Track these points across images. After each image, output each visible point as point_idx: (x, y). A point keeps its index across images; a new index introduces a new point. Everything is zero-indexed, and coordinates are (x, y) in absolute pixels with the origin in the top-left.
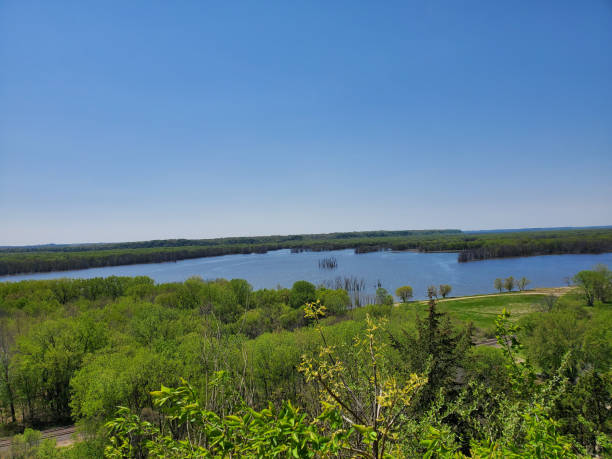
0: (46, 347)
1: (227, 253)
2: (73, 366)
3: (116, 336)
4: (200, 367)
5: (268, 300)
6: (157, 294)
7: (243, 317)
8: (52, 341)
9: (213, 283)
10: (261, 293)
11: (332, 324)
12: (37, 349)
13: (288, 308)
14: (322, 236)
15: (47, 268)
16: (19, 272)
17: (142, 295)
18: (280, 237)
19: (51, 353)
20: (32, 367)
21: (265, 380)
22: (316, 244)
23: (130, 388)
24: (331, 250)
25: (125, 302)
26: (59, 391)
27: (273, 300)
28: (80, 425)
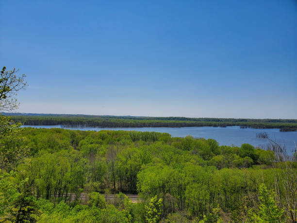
0: (127, 159)
1: (205, 126)
2: (138, 169)
3: (155, 159)
4: (192, 179)
5: (227, 152)
6: (172, 142)
7: (213, 158)
8: (130, 157)
9: (198, 140)
10: (223, 147)
11: (265, 168)
12: (124, 159)
13: (238, 157)
14: (259, 120)
15: (127, 126)
16: (117, 127)
17: (166, 141)
18: (233, 119)
19: (130, 162)
20: (122, 167)
21: (225, 191)
22: (255, 125)
23: (161, 182)
24: (264, 128)
25: (158, 144)
26: (131, 179)
27: (230, 152)
28: (140, 195)
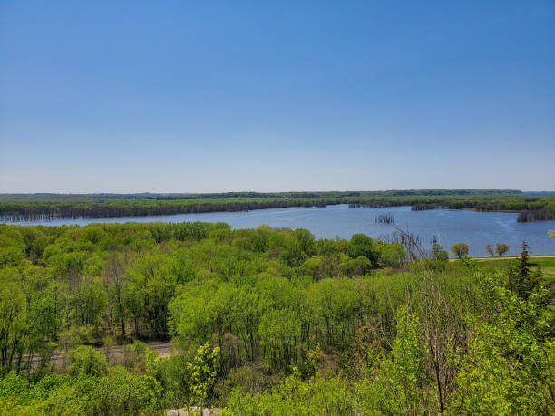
0: (147, 276)
1: (291, 206)
2: (169, 294)
3: (202, 272)
4: (271, 302)
5: (329, 249)
6: (233, 238)
7: (306, 262)
8: (152, 272)
9: (279, 231)
10: (321, 243)
11: (389, 274)
12: (141, 278)
13: (347, 257)
14: (380, 193)
15: (144, 213)
16: (123, 216)
17: (221, 238)
18: (338, 193)
19: (152, 282)
20: (137, 292)
21: (327, 318)
22: (373, 200)
23: (215, 315)
24: (387, 206)
25: (208, 244)
26: (157, 313)
27: (333, 250)
28: (175, 342)
